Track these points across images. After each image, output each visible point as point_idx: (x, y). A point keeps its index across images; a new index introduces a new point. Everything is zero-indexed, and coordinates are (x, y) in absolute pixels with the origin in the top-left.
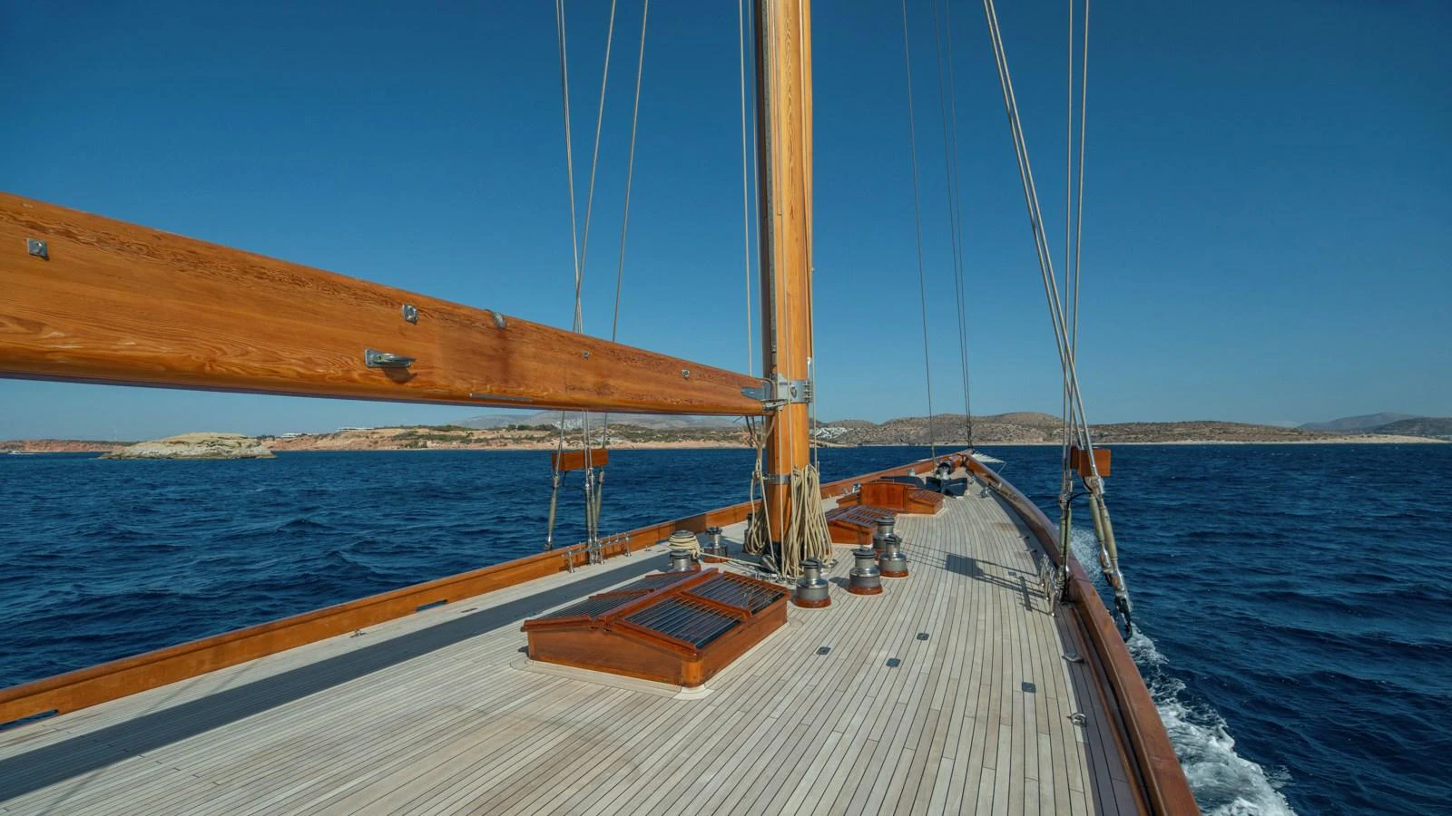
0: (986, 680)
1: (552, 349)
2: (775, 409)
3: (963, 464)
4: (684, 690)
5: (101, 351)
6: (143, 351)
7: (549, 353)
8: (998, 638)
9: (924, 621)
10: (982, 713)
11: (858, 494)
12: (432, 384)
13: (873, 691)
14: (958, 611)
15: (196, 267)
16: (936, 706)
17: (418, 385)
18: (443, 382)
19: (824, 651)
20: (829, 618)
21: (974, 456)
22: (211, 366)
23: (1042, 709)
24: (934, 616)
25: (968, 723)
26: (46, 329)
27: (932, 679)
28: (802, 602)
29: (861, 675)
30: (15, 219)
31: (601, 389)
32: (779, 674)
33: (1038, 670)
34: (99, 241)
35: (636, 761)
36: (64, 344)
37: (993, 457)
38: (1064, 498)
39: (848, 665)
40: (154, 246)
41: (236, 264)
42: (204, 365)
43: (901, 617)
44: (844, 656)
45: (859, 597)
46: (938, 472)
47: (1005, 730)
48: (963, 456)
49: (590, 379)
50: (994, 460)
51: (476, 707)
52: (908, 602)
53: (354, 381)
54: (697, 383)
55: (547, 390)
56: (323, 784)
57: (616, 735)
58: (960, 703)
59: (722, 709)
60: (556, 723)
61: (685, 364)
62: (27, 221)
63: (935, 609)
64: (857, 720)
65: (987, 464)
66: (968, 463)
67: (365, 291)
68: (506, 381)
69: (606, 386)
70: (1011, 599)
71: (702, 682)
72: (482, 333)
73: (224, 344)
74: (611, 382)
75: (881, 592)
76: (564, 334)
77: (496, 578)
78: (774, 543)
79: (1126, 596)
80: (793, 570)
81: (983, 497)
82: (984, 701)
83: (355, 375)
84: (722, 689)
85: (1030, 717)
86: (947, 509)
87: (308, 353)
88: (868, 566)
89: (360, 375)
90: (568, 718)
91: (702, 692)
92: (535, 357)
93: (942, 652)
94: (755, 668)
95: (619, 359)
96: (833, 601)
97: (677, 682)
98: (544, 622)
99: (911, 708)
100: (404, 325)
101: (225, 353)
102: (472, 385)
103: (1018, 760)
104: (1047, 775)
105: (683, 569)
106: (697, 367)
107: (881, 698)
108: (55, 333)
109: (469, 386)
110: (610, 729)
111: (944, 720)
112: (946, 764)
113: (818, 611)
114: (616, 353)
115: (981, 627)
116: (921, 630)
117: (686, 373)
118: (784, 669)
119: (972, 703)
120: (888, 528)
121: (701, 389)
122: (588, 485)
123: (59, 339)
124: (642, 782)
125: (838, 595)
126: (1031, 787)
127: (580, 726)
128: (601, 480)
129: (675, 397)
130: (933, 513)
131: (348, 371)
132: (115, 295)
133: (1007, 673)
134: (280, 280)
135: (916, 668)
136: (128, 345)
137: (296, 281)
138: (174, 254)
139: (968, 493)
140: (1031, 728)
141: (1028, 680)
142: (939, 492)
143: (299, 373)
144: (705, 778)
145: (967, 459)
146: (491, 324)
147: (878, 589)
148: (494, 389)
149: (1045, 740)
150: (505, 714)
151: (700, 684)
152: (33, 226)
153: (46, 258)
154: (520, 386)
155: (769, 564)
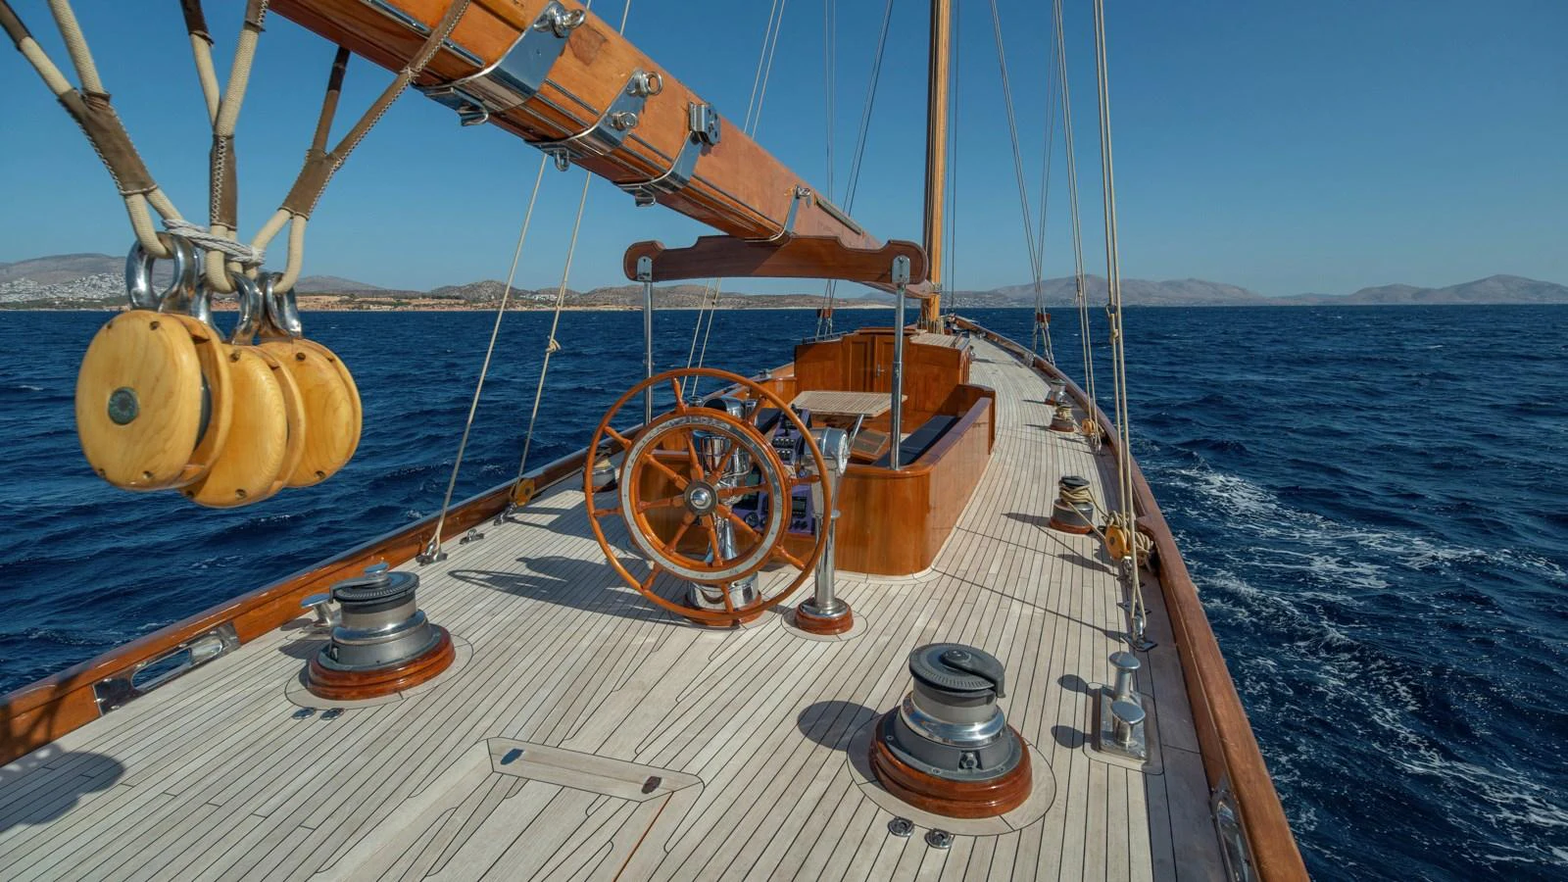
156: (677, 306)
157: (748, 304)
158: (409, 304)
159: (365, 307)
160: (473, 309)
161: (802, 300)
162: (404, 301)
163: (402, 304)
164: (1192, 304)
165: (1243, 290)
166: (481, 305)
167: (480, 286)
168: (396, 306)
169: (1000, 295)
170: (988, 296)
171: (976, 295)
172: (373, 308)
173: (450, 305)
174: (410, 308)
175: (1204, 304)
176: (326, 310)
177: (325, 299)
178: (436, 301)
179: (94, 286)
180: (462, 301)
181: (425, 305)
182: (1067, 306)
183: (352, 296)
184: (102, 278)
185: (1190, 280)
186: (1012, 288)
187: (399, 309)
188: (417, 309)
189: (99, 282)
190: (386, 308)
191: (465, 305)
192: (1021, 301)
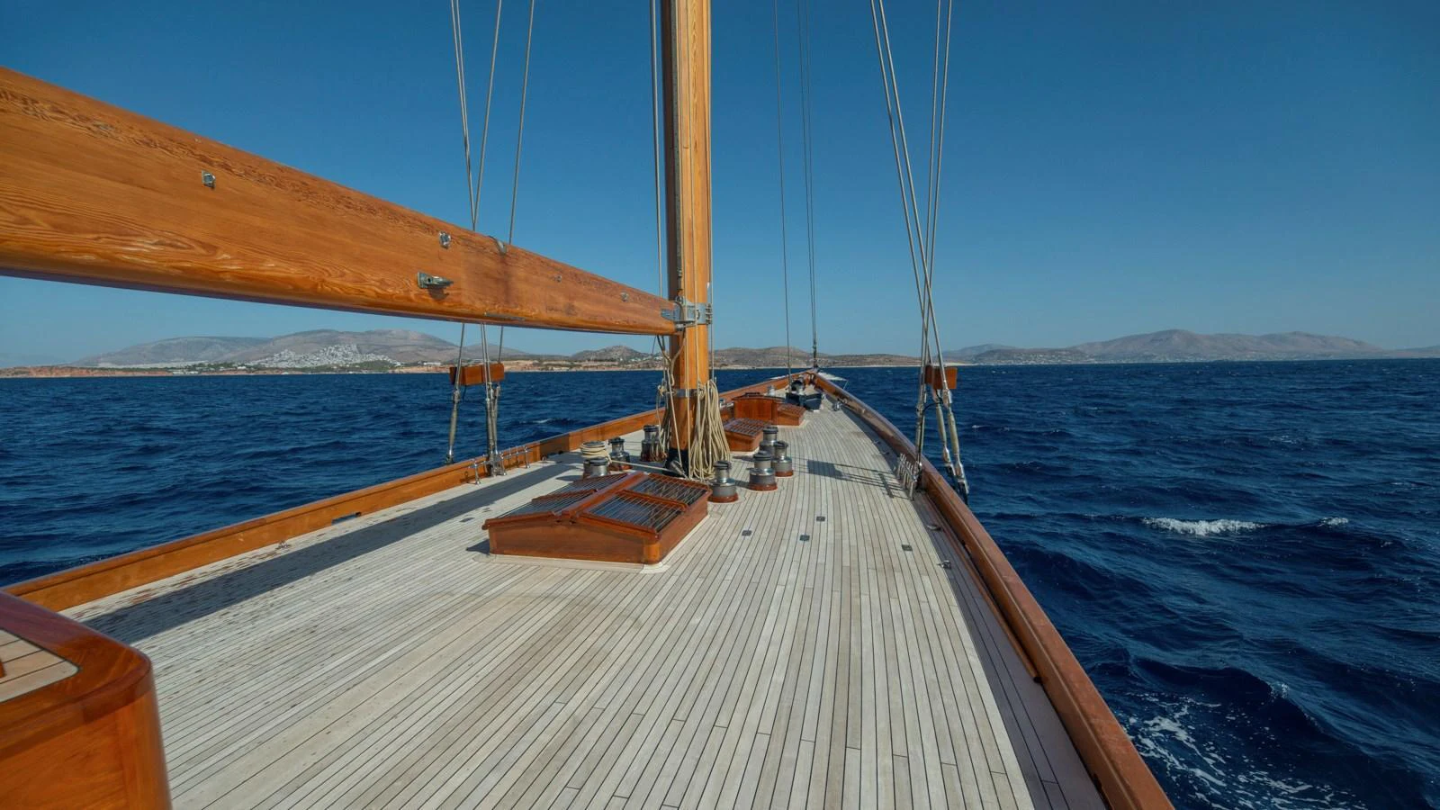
0: (876, 545)
1: (536, 273)
2: (684, 330)
3: (811, 382)
4: (646, 566)
5: (254, 272)
6: (280, 272)
7: (535, 277)
8: (876, 517)
9: (818, 508)
10: (880, 566)
11: (732, 408)
12: (461, 304)
13: (797, 557)
14: (841, 497)
15: (307, 197)
16: (846, 563)
17: (452, 304)
18: (467, 302)
19: (747, 533)
20: (741, 509)
21: (820, 374)
22: (322, 286)
23: (919, 560)
24: (824, 504)
25: (872, 573)
26: (219, 252)
27: (837, 546)
28: (714, 499)
29: (783, 549)
30: (193, 153)
31: (570, 309)
32: (718, 551)
33: (910, 536)
34: (246, 173)
35: (634, 615)
36: (231, 265)
37: (836, 375)
38: (920, 408)
39: (770, 541)
40: (281, 178)
41: (332, 195)
42: (317, 285)
43: (799, 507)
44: (765, 535)
45: (760, 493)
46: (794, 389)
47: (898, 575)
48: (811, 375)
49: (562, 301)
50: (836, 378)
51: (465, 591)
52: (801, 495)
53: (411, 300)
54: (632, 305)
55: (534, 310)
56: (366, 653)
57: (606, 601)
58: (863, 561)
59: (684, 578)
60: (548, 597)
61: (623, 288)
62: (200, 155)
63: (824, 498)
64: (792, 577)
65: (834, 381)
66: (816, 381)
67: (415, 219)
68: (507, 302)
69: (572, 307)
70: (879, 492)
71: (660, 560)
72: (490, 258)
73: (328, 266)
74: (576, 304)
75: (775, 488)
76: (543, 260)
77: (406, 491)
78: (681, 451)
79: (965, 482)
80: (698, 474)
81: (835, 411)
82: (878, 558)
83: (412, 295)
84: (677, 564)
85: (913, 566)
86: (808, 421)
87: (381, 276)
88: (766, 469)
89: (415, 295)
90: (559, 592)
91: (660, 568)
92: (526, 280)
93: (839, 528)
94: (699, 546)
95: (580, 283)
96: (739, 497)
97: (639, 562)
98: (507, 520)
99: (829, 566)
100: (441, 250)
101: (330, 275)
102: (486, 305)
103: (911, 591)
104: (932, 598)
105: (602, 475)
106: (632, 290)
107: (804, 562)
108: (225, 256)
109: (484, 306)
110: (599, 598)
111: (854, 573)
112: (865, 599)
113: (729, 505)
114: (577, 276)
115: (862, 510)
116: (818, 514)
117: (625, 296)
118: (720, 547)
119: (871, 560)
120: (773, 435)
121: (635, 311)
122: (488, 400)
123: (229, 262)
124: (645, 629)
125: (743, 493)
126: (924, 606)
127: (571, 597)
128: (497, 395)
129: (618, 317)
130: (798, 424)
131: (408, 291)
132: (258, 222)
133: (890, 540)
134: (361, 209)
135: (823, 541)
136: (271, 267)
137: (371, 210)
138: (293, 185)
139: (822, 407)
140: (915, 572)
141: (905, 543)
142: (799, 405)
143: (377, 293)
144: (695, 621)
145: (815, 377)
146: (496, 250)
147: (774, 486)
148: (500, 308)
149: (926, 579)
150: (499, 594)
151: (658, 562)
152: (204, 159)
153: (212, 187)
154: (516, 307)
155: (677, 469)
156: (774, 365)
157: (834, 363)
158: (580, 366)
159: (550, 368)
160: (624, 369)
161: (881, 359)
162: (576, 363)
163: (575, 366)
164: (1295, 358)
165: (1359, 343)
166: (630, 366)
167: (611, 350)
168: (571, 367)
169: (1078, 352)
170: (1064, 353)
171: (1052, 352)
172: (556, 369)
173: (609, 366)
174: (581, 369)
175: (1307, 358)
176: (524, 371)
177: (523, 363)
178: (599, 363)
179: (333, 355)
180: (616, 363)
181: (591, 367)
182: (1151, 362)
183: (541, 361)
184: (337, 349)
185: (1295, 333)
186: (1091, 345)
187: (574, 370)
188: (586, 370)
189: (335, 352)
190: (564, 369)
191: (619, 366)
192: (1103, 356)
